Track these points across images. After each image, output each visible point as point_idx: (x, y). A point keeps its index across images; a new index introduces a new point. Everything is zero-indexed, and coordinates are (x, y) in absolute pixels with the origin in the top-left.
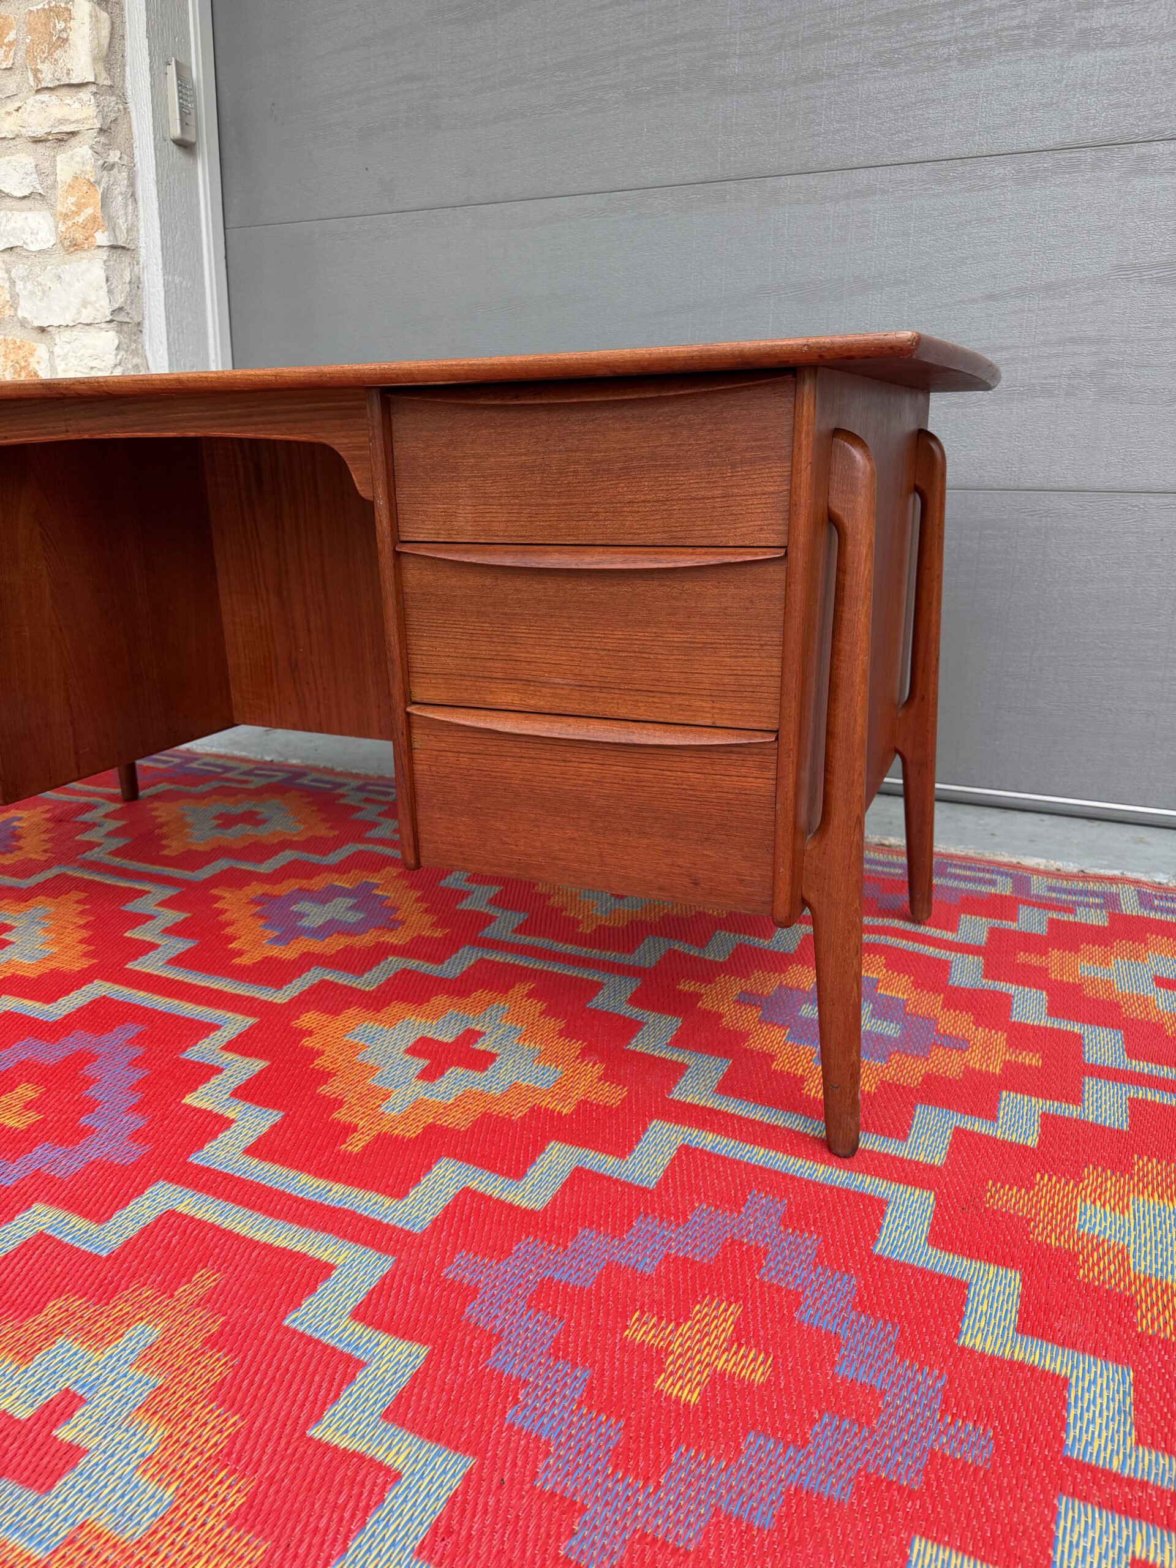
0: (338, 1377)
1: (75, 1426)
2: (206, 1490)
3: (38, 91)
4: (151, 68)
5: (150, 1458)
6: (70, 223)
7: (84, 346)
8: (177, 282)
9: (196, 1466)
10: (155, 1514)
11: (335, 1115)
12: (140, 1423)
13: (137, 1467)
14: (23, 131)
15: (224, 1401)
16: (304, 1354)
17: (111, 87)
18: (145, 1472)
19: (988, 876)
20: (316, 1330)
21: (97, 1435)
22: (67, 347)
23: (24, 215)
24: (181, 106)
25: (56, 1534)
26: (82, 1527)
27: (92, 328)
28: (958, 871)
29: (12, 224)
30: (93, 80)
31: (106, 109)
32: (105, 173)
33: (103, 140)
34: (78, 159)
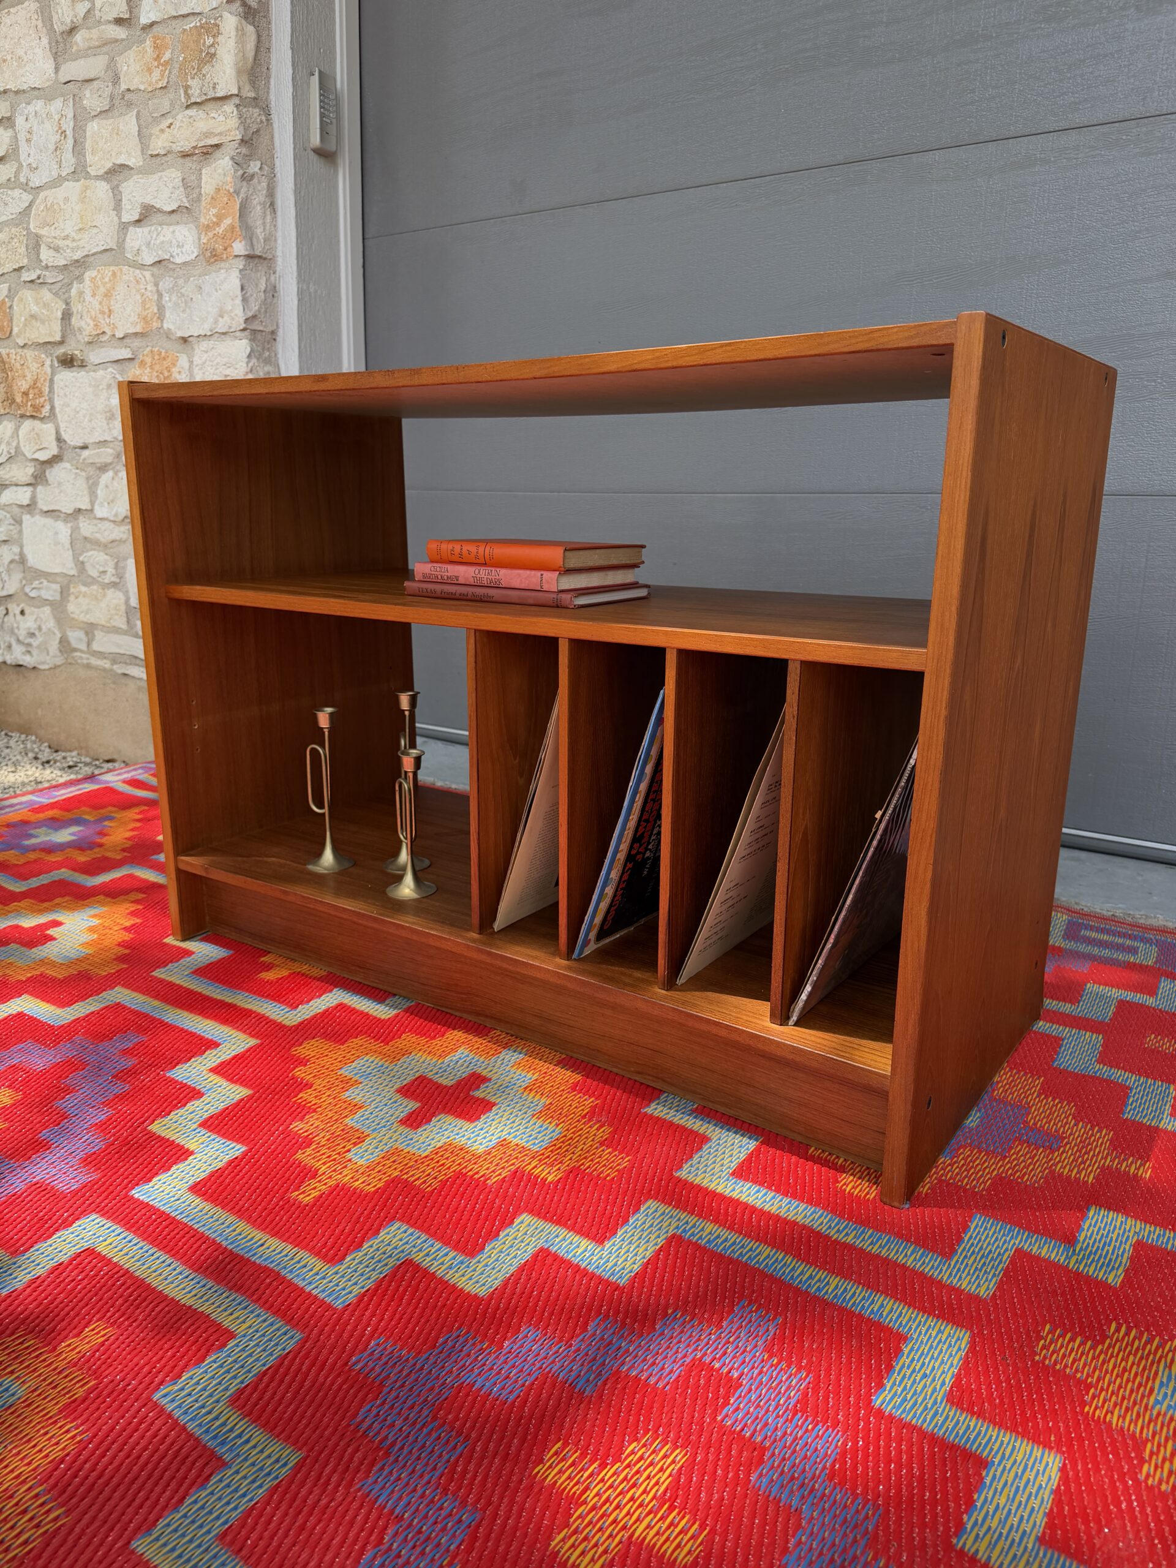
3: (188, 107)
4: (293, 79)
6: (210, 234)
7: (220, 355)
8: (312, 290)
11: (299, 1155)
14: (174, 146)
17: (255, 99)
19: (1128, 942)
20: (185, 1413)
22: (205, 356)
23: (171, 228)
24: (322, 116)
27: (227, 336)
28: (1094, 935)
29: (162, 238)
30: (236, 92)
31: (248, 121)
32: (245, 183)
33: (244, 150)
34: (220, 171)
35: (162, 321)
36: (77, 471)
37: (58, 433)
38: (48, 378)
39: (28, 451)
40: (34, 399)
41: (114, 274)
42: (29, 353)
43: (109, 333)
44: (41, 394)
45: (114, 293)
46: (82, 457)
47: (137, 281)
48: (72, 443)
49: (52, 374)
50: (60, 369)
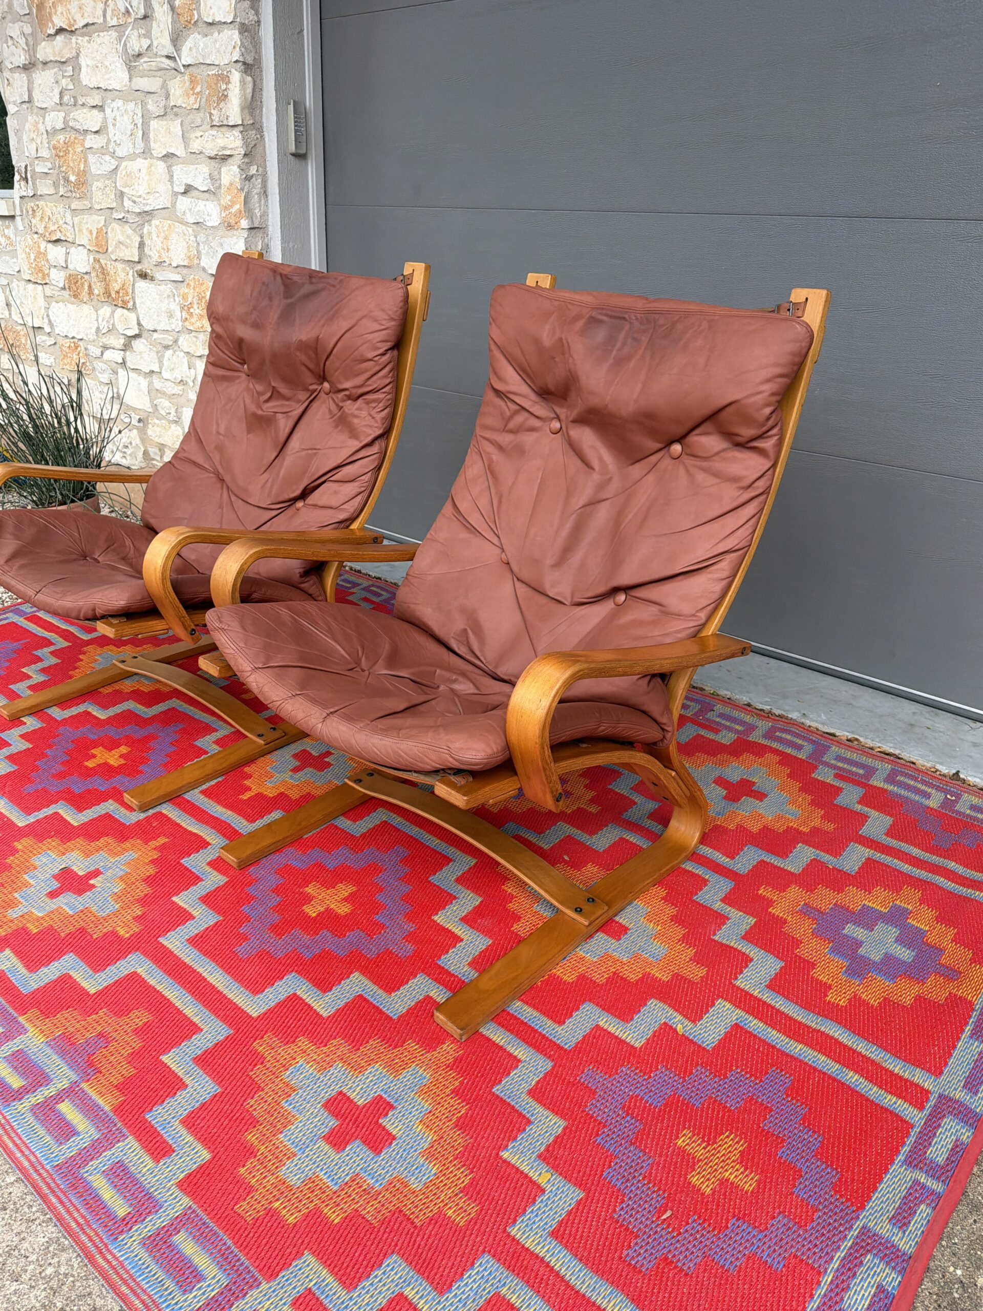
0: (191, 883)
1: (97, 880)
2: (130, 908)
3: (212, 127)
4: (277, 107)
5: (116, 894)
6: (227, 212)
9: (130, 900)
10: (111, 911)
11: (246, 781)
12: (118, 882)
14: (204, 150)
15: (148, 882)
16: (183, 873)
17: (253, 124)
18: (112, 897)
23: (204, 202)
24: (296, 131)
26: (87, 908)
30: (240, 122)
31: (249, 142)
32: (247, 182)
33: (246, 160)
34: (232, 173)
35: (200, 260)
36: (151, 346)
37: (138, 320)
38: (131, 285)
39: (120, 327)
40: (123, 296)
41: (170, 226)
42: (120, 266)
43: (168, 262)
44: (127, 294)
45: (170, 238)
46: (153, 338)
47: (184, 233)
48: (147, 328)
49: (134, 281)
50: (139, 279)
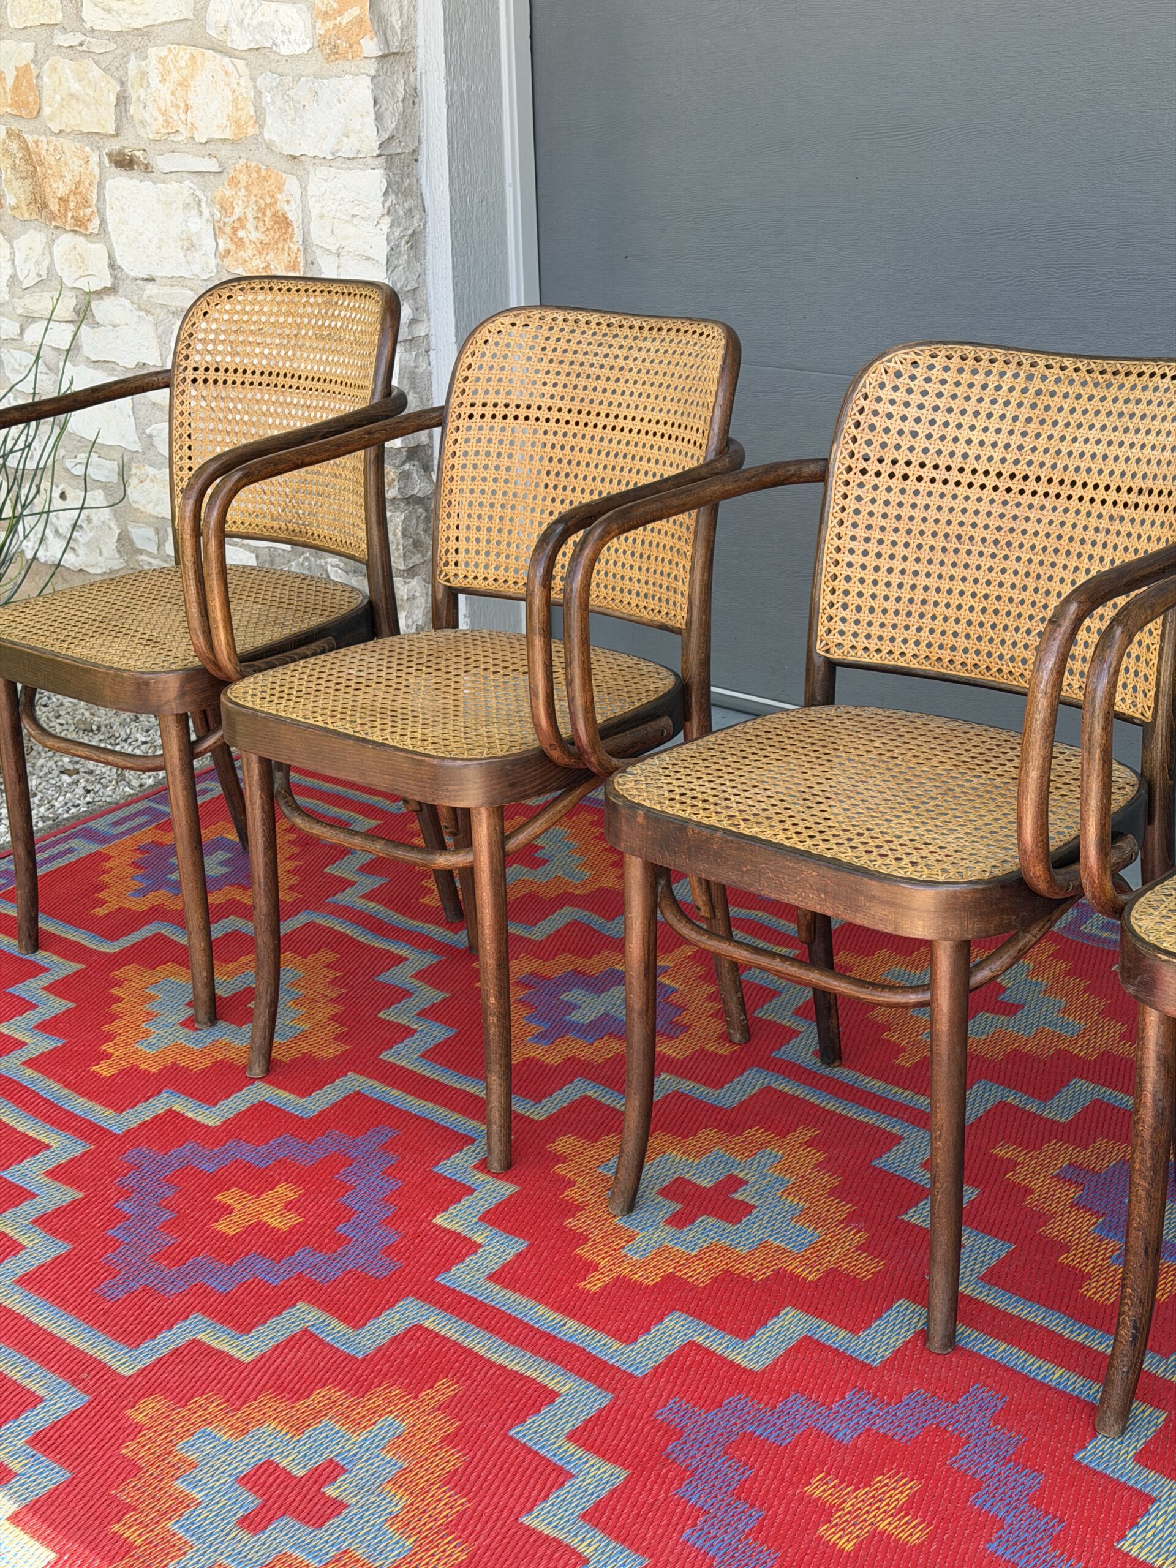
0: (549, 1483)
1: (339, 1487)
2: (437, 1546)
5: (396, 1516)
6: (330, 25)
7: (347, 188)
9: (431, 1528)
10: (398, 1555)
11: (578, 1251)
12: (389, 1492)
13: (386, 1521)
15: (455, 1486)
16: (523, 1461)
18: (391, 1525)
20: (535, 1444)
21: (356, 1496)
22: (326, 186)
25: (327, 1554)
26: (345, 1552)
27: (355, 162)
29: (259, 18)
35: (261, 127)
36: (142, 313)
37: (111, 257)
38: (96, 182)
39: (67, 274)
40: (78, 208)
41: (193, 57)
42: (67, 144)
43: (186, 134)
44: (86, 203)
45: (192, 83)
46: (147, 293)
47: (227, 73)
48: (132, 274)
49: (100, 174)
50: (113, 169)
